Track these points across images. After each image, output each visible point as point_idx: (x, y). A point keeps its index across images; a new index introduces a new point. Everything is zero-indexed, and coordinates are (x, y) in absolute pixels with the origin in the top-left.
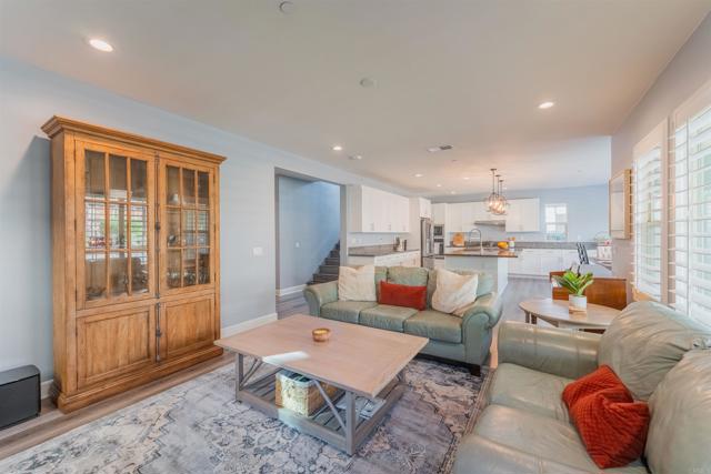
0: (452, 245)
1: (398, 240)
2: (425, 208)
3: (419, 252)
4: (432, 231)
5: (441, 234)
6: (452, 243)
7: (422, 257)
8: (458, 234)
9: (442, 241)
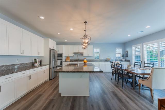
0: (66, 61)
1: (35, 60)
2: (52, 44)
3: (48, 66)
4: (56, 55)
5: (61, 57)
6: (65, 60)
7: (50, 68)
8: (68, 57)
9: (61, 59)
